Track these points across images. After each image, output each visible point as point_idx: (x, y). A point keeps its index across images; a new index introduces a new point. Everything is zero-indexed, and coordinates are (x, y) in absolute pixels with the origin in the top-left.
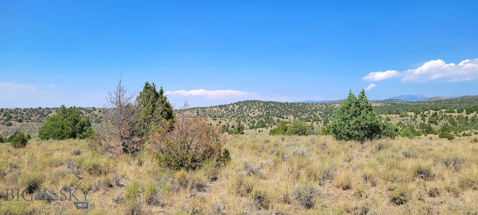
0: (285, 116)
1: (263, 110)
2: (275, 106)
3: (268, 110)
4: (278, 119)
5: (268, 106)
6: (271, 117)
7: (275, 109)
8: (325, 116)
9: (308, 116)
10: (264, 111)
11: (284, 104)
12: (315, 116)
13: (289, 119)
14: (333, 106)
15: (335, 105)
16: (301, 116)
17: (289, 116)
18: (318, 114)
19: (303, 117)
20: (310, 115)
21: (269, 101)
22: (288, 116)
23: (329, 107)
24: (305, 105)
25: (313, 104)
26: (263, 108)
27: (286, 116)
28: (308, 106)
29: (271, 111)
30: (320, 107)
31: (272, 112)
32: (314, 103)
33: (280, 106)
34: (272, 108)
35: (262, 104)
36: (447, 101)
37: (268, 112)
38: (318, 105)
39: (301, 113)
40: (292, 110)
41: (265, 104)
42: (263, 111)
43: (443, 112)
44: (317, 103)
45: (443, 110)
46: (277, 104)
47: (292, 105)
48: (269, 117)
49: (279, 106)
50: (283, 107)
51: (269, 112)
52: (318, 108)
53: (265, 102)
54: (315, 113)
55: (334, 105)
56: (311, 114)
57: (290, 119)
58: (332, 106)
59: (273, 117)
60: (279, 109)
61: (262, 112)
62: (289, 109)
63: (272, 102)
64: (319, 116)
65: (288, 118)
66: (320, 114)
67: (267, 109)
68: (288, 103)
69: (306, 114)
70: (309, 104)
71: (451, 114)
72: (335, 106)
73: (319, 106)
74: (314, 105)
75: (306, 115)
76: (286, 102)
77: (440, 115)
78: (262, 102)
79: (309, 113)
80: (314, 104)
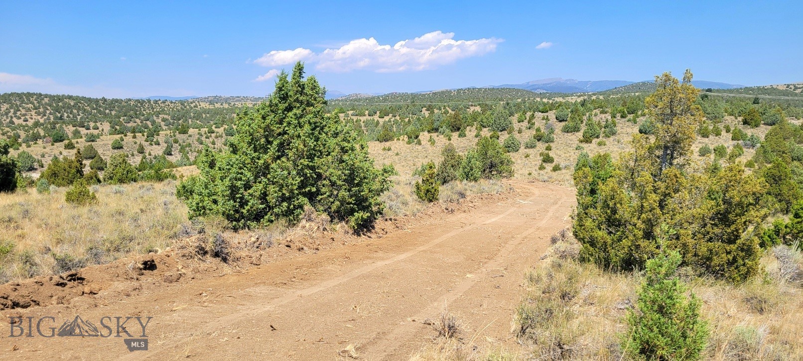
0: (92, 124)
1: (48, 112)
2: (76, 104)
3: (59, 113)
4: (76, 130)
5: (60, 104)
6: (61, 127)
7: (75, 111)
8: (174, 123)
9: (140, 124)
10: (50, 114)
11: (97, 101)
12: (153, 122)
13: (100, 129)
14: (195, 107)
15: (198, 105)
16: (125, 124)
17: (101, 124)
18: (160, 120)
19: (129, 125)
20: (144, 122)
21: (63, 95)
22: (98, 124)
23: (188, 107)
24: (142, 104)
25: (157, 101)
26: (49, 108)
27: (94, 124)
28: (147, 105)
29: (66, 115)
30: (171, 108)
31: (68, 117)
32: (160, 100)
33: (88, 105)
34: (69, 108)
35: (46, 100)
36: (366, 99)
37: (59, 115)
38: (167, 104)
39: (125, 118)
40: (113, 113)
41: (54, 100)
42: (47, 114)
43: (350, 115)
44: (166, 100)
45: (350, 112)
46: (79, 102)
47: (113, 104)
48: (54, 126)
49: (86, 105)
50: (95, 106)
51: (61, 116)
52: (166, 109)
53: (54, 96)
54: (155, 118)
55: (197, 103)
56: (146, 121)
57: (103, 130)
58: (192, 105)
59: (64, 126)
60: (85, 110)
61: (46, 117)
62: (107, 111)
63: (70, 97)
64: (163, 124)
65: (98, 129)
66: (164, 120)
67: (57, 110)
68: (105, 100)
69: (137, 120)
70: (149, 101)
71: (359, 118)
72: (199, 107)
73: (169, 106)
74: (158, 104)
75: (135, 122)
76: (103, 98)
77: (344, 119)
78: (46, 96)
79: (143, 117)
80: (160, 102)
